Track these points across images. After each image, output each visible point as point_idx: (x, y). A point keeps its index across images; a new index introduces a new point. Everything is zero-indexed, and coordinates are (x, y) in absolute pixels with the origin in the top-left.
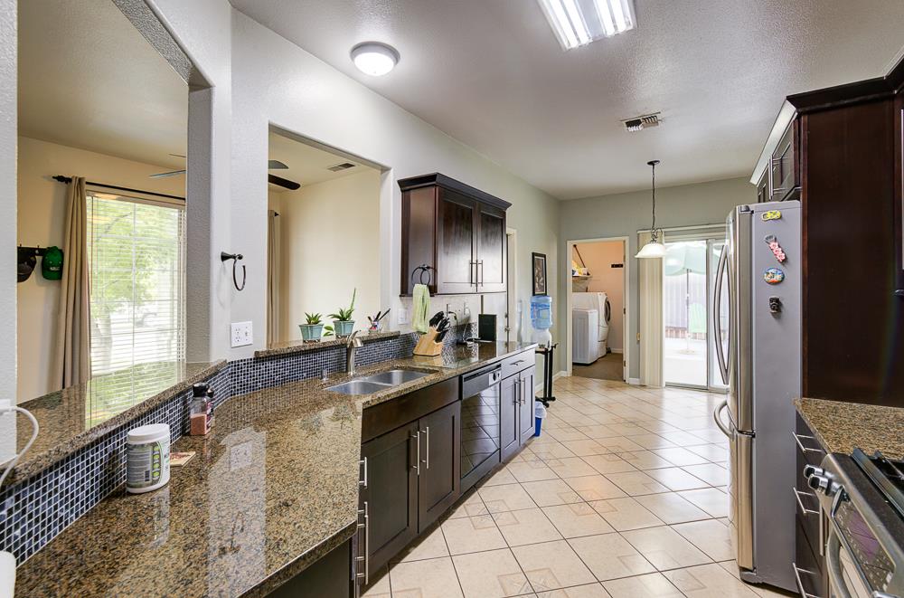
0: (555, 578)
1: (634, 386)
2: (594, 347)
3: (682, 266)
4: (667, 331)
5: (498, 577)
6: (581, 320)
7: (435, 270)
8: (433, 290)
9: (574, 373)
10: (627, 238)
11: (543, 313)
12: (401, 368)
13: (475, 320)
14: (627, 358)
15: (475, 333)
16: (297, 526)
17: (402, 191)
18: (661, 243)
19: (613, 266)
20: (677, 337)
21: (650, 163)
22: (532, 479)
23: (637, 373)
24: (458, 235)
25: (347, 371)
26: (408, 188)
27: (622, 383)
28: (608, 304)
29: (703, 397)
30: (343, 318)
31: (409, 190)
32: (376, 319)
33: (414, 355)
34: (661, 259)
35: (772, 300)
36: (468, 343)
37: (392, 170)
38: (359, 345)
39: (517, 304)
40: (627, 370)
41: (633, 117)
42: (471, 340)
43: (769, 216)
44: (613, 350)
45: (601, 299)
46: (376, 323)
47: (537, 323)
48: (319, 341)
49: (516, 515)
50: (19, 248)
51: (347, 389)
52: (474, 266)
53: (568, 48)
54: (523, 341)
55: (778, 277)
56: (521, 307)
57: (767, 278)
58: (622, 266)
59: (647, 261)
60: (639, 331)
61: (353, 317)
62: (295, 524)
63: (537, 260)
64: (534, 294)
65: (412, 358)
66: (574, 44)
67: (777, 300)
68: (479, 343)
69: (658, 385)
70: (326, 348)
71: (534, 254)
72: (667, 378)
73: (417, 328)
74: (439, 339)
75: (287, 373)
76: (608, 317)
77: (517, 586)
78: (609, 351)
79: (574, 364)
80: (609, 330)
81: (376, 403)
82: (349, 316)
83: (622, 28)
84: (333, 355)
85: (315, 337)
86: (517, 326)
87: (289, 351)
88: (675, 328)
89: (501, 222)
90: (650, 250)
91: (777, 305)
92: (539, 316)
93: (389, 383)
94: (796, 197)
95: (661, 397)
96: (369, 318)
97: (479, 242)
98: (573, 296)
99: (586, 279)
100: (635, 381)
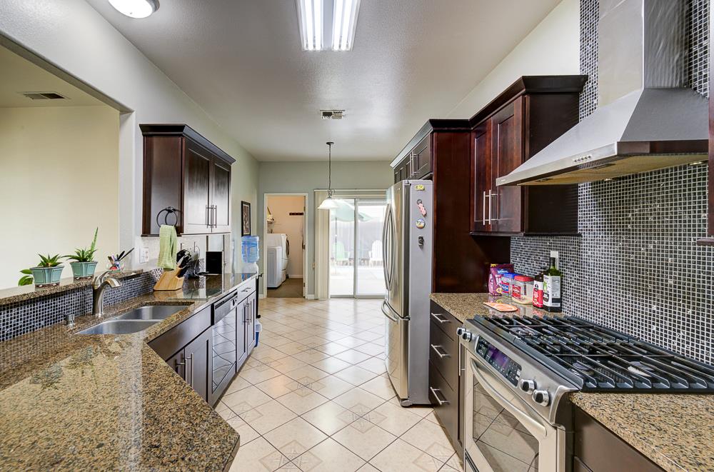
0: (301, 445)
1: (311, 300)
2: (280, 275)
4: (332, 260)
5: (260, 460)
6: (272, 253)
7: (182, 212)
8: (179, 231)
9: (268, 295)
10: (307, 194)
11: (253, 249)
12: (150, 304)
13: (203, 257)
14: (306, 281)
15: (203, 267)
16: (186, 459)
17: (144, 135)
19: (290, 214)
21: (328, 143)
22: (262, 379)
23: (313, 291)
24: (198, 182)
25: (94, 312)
26: (151, 133)
27: (303, 299)
28: (288, 242)
29: (351, 302)
30: (82, 259)
31: (152, 136)
32: (119, 258)
33: (154, 291)
34: (329, 210)
35: (420, 238)
36: (200, 276)
37: (134, 114)
38: (117, 285)
39: (231, 243)
40: (306, 290)
41: (328, 109)
42: (200, 274)
43: (419, 188)
44: (290, 276)
45: (284, 239)
46: (118, 263)
47: (248, 257)
48: (58, 284)
49: (259, 410)
51: (98, 331)
52: (210, 210)
53: (306, 49)
54: (236, 272)
55: (422, 225)
56: (234, 246)
57: (417, 225)
58: (301, 214)
59: (321, 212)
60: (314, 260)
61: (95, 257)
62: (183, 459)
63: (245, 207)
64: (243, 235)
65: (152, 293)
66: (311, 48)
67: (422, 238)
68: (207, 276)
69: (326, 297)
70: (66, 292)
71: (242, 202)
72: (331, 293)
73: (165, 265)
74: (180, 274)
75: (21, 323)
76: (288, 252)
77: (276, 460)
78: (287, 277)
79: (268, 288)
80: (287, 265)
81: (154, 337)
82: (90, 256)
83: (344, 48)
84: (74, 298)
85: (54, 281)
86: (231, 260)
87: (25, 298)
89: (228, 175)
90: (327, 204)
91: (422, 240)
92: (249, 253)
93: (140, 318)
94: (430, 178)
95: (328, 305)
96: (110, 258)
97: (214, 189)
98: (267, 237)
99: (271, 223)
100: (311, 297)
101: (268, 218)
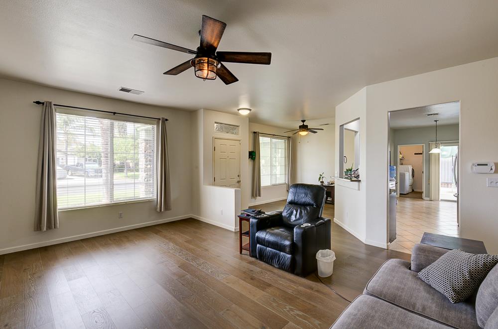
2: (408, 188)
3: (449, 154)
4: (442, 184)
6: (402, 176)
9: (400, 196)
10: (424, 145)
11: (392, 172)
14: (424, 190)
18: (439, 148)
19: (415, 154)
20: (448, 187)
21: (435, 121)
23: (428, 195)
27: (421, 199)
28: (413, 170)
34: (439, 154)
40: (424, 195)
41: (430, 114)
44: (415, 190)
45: (410, 168)
46: (355, 172)
50: (249, 152)
58: (421, 154)
59: (433, 155)
60: (429, 179)
69: (438, 200)
72: (441, 198)
76: (413, 176)
78: (413, 191)
79: (400, 194)
80: (413, 183)
88: (447, 183)
90: (434, 151)
95: (439, 204)
98: (400, 167)
99: (402, 159)
100: (428, 199)
101: (400, 156)
